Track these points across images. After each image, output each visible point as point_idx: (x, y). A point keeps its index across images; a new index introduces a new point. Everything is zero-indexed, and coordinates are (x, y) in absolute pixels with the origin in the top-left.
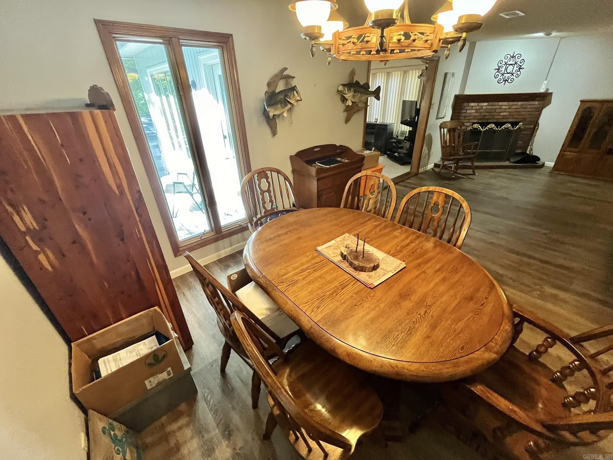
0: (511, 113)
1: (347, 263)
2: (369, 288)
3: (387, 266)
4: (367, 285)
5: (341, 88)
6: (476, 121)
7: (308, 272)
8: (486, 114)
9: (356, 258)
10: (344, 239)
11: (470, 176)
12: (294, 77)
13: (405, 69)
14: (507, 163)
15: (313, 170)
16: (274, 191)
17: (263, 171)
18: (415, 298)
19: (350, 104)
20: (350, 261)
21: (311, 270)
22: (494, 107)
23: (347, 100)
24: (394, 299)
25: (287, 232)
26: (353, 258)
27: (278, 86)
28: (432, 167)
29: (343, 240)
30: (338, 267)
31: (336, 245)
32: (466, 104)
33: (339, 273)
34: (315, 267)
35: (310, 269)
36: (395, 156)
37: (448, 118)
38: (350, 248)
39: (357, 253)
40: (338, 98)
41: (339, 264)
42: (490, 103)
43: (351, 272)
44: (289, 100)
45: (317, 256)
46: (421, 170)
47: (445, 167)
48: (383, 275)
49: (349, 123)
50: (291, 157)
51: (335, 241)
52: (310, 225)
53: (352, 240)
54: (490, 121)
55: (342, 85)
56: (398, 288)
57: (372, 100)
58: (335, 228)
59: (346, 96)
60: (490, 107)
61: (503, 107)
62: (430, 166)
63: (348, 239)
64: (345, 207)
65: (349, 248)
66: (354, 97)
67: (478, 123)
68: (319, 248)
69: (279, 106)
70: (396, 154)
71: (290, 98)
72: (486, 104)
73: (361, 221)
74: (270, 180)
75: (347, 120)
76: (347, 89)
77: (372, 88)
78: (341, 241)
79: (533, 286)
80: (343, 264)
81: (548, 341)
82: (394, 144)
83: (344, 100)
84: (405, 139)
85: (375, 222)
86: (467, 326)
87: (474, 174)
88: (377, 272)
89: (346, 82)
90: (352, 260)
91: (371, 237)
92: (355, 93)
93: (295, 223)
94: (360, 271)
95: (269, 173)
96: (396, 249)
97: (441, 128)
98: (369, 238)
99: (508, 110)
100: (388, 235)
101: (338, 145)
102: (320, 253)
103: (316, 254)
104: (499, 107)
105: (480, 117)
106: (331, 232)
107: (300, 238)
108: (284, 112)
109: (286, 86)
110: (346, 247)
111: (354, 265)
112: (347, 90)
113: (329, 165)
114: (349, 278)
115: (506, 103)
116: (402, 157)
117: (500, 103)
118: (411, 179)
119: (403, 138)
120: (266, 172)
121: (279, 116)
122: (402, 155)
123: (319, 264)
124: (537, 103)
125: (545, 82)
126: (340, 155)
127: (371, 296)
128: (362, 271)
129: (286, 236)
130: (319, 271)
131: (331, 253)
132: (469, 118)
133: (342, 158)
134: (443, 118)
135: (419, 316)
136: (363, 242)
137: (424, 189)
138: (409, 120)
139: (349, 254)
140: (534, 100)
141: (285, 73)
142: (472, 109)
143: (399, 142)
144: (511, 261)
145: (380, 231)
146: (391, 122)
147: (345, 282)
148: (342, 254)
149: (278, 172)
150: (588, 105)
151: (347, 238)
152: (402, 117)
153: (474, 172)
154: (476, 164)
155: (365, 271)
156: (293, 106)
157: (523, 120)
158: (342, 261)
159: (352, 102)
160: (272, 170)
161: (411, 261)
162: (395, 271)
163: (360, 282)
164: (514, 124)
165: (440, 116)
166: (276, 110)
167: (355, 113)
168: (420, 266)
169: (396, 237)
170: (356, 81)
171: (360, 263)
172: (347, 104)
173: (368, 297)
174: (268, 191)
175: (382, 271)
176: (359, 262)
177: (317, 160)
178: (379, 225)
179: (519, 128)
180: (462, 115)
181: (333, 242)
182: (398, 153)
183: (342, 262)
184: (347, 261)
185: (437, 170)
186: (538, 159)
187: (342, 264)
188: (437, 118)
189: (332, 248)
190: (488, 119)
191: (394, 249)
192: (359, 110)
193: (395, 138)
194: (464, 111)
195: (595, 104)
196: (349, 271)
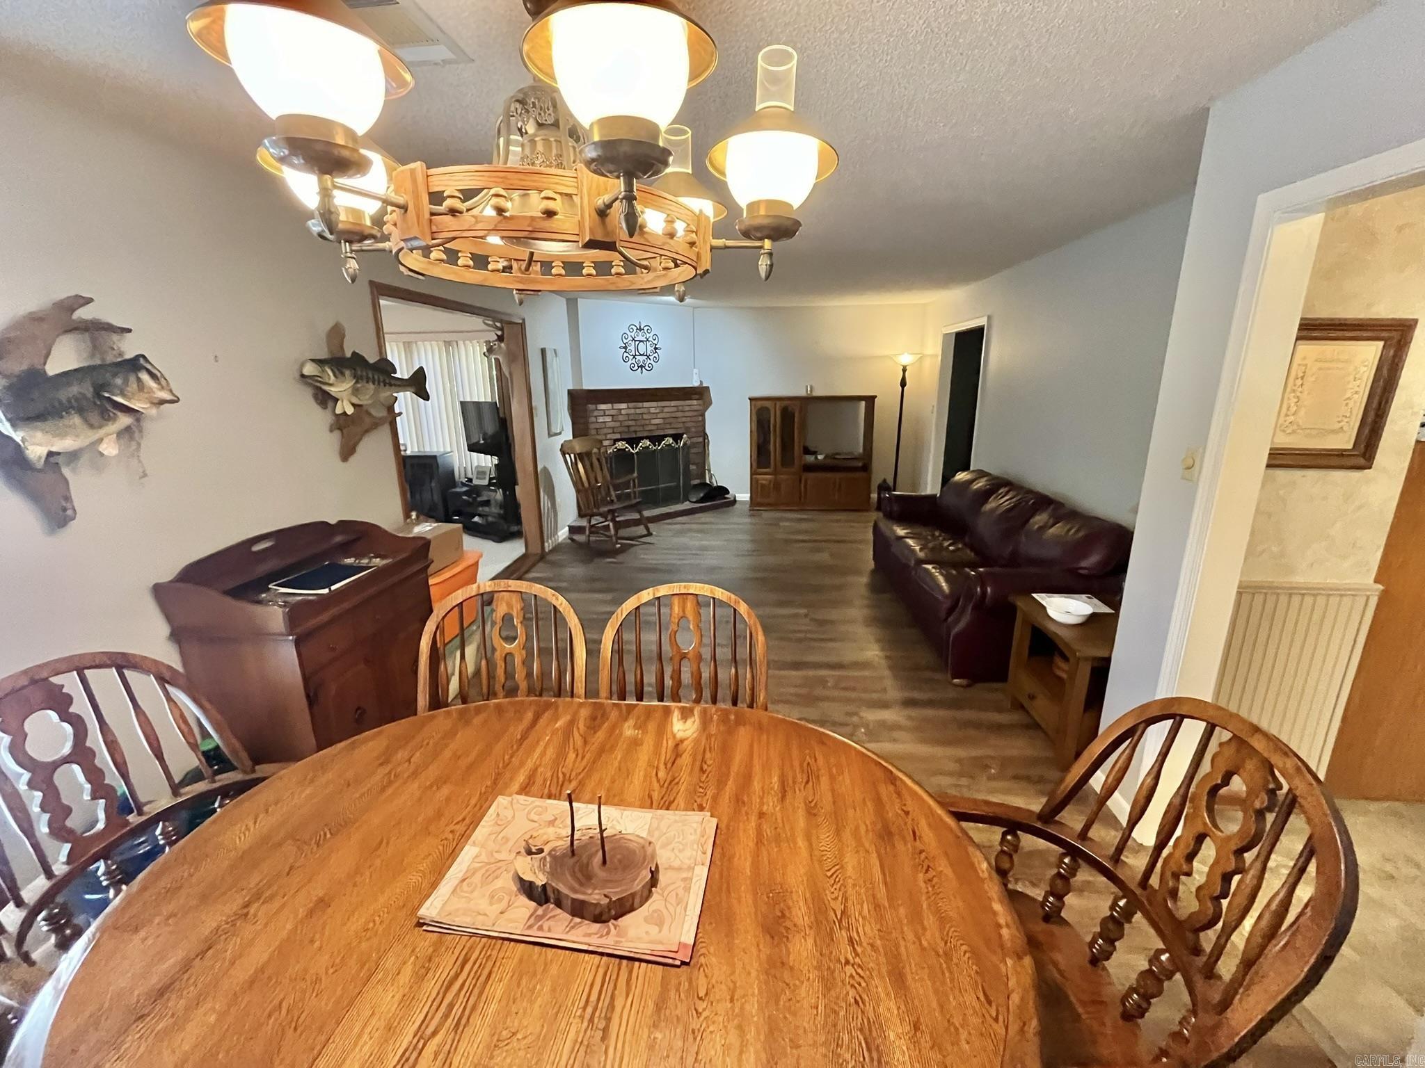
0: (667, 421)
1: (559, 911)
2: (678, 967)
3: (676, 851)
4: (670, 961)
5: (309, 369)
6: (618, 436)
7: (436, 1054)
8: (631, 423)
9: (585, 877)
10: (501, 824)
11: (643, 540)
12: (129, 331)
13: (448, 337)
14: (686, 505)
15: (273, 616)
16: (112, 745)
17: (34, 682)
18: (800, 913)
19: (350, 410)
20: (574, 900)
21: (442, 1032)
22: (638, 411)
23: (336, 400)
24: (763, 957)
25: (247, 905)
26: (577, 886)
27: (50, 357)
28: (567, 534)
29: (498, 829)
30: (537, 948)
31: (484, 858)
32: (591, 407)
33: (554, 970)
34: (451, 1006)
35: (434, 1033)
36: (476, 523)
37: (568, 435)
38: (547, 849)
39: (576, 858)
40: (307, 395)
41: (535, 935)
42: (631, 405)
43: (595, 940)
44: (119, 399)
45: (437, 946)
46: (548, 546)
47: (594, 529)
48: (687, 890)
49: (353, 459)
50: (159, 591)
51: (474, 844)
52: (341, 827)
53: (529, 813)
54: (639, 435)
55: (313, 360)
56: (745, 909)
57: (405, 400)
58: (445, 791)
59: (332, 390)
60: (632, 411)
61: (652, 410)
62: (563, 534)
63: (514, 817)
64: (437, 702)
65: (541, 851)
66: (355, 391)
67: (623, 440)
68: (430, 910)
69: (76, 420)
70: (476, 519)
71: (123, 394)
72: (623, 406)
73: (517, 730)
74: (81, 706)
75: (347, 453)
76: (332, 370)
77: (403, 373)
78: (494, 836)
79: (848, 719)
80: (551, 923)
81: (1008, 841)
82: (464, 497)
83: (325, 399)
84: (490, 484)
85: (556, 718)
86: (942, 920)
87: (650, 534)
88: (663, 890)
89: (324, 355)
90: (576, 891)
91: (574, 774)
92: (357, 382)
93: (267, 844)
94: (616, 918)
95: (70, 683)
96: (658, 781)
97: (564, 454)
98: (570, 781)
99: (660, 416)
100: (613, 748)
101: (333, 521)
102: (443, 930)
103: (424, 943)
104: (645, 411)
105: (620, 429)
106: (439, 814)
107: (322, 903)
108: (101, 440)
109: (92, 356)
110: (529, 853)
111: (592, 908)
112: (331, 374)
113: (329, 586)
114: (601, 971)
115: (654, 404)
116: (492, 523)
117: (646, 404)
118: (534, 569)
119: (486, 482)
120: (51, 679)
121: (73, 456)
122: (490, 519)
123: (460, 981)
124: (695, 402)
125: (695, 371)
126: (346, 549)
127: (702, 994)
128: (622, 915)
129: (248, 930)
130: (476, 1020)
131: (483, 904)
132: (605, 431)
133: (359, 556)
134: (560, 433)
135: (849, 970)
136: (567, 804)
137: (646, 595)
138: (482, 442)
139: (553, 873)
140: (691, 399)
141: (83, 313)
142: (604, 414)
143: (475, 491)
144: (796, 686)
145: (585, 742)
146: (442, 450)
147: (594, 997)
148: (528, 889)
149: (122, 663)
150: (760, 404)
151: (509, 814)
152: (468, 437)
153: (648, 529)
154: (647, 513)
155: (632, 909)
156: (138, 420)
157: (687, 431)
158: (540, 911)
159: (354, 405)
160: (80, 666)
161: (715, 798)
162: (704, 853)
163: (640, 960)
164: (677, 437)
165: (554, 430)
166: (62, 436)
167: (367, 431)
168: (744, 803)
169: (635, 743)
170: (354, 354)
171: (606, 891)
172: (339, 411)
173: (701, 1006)
174: (81, 754)
175: (670, 874)
176: (603, 887)
177: (273, 577)
178: (572, 722)
179: (685, 444)
180: (592, 426)
181: (468, 854)
182: (480, 515)
183: (540, 918)
184: (559, 904)
185: (580, 538)
186: (725, 491)
187: (546, 927)
188: (550, 435)
189: (477, 879)
190: (635, 432)
191: (656, 786)
192: (376, 425)
193: (463, 484)
194: (593, 419)
195: (767, 404)
196: (586, 940)
